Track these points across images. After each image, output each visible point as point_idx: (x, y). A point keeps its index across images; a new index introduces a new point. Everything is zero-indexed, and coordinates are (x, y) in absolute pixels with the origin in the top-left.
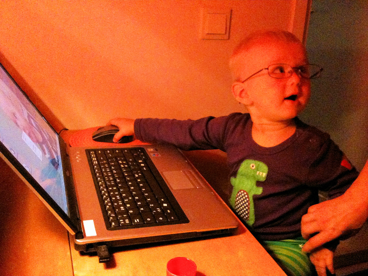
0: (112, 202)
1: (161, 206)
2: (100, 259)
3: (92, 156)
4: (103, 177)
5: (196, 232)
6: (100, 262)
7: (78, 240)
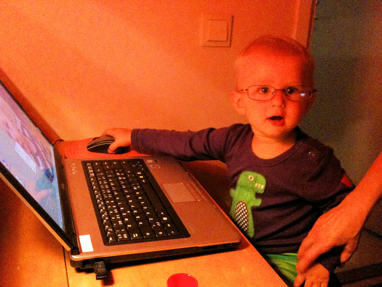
0: (110, 216)
1: (160, 220)
2: (97, 276)
3: (89, 168)
4: (100, 190)
5: (197, 247)
6: (97, 279)
7: (74, 256)
